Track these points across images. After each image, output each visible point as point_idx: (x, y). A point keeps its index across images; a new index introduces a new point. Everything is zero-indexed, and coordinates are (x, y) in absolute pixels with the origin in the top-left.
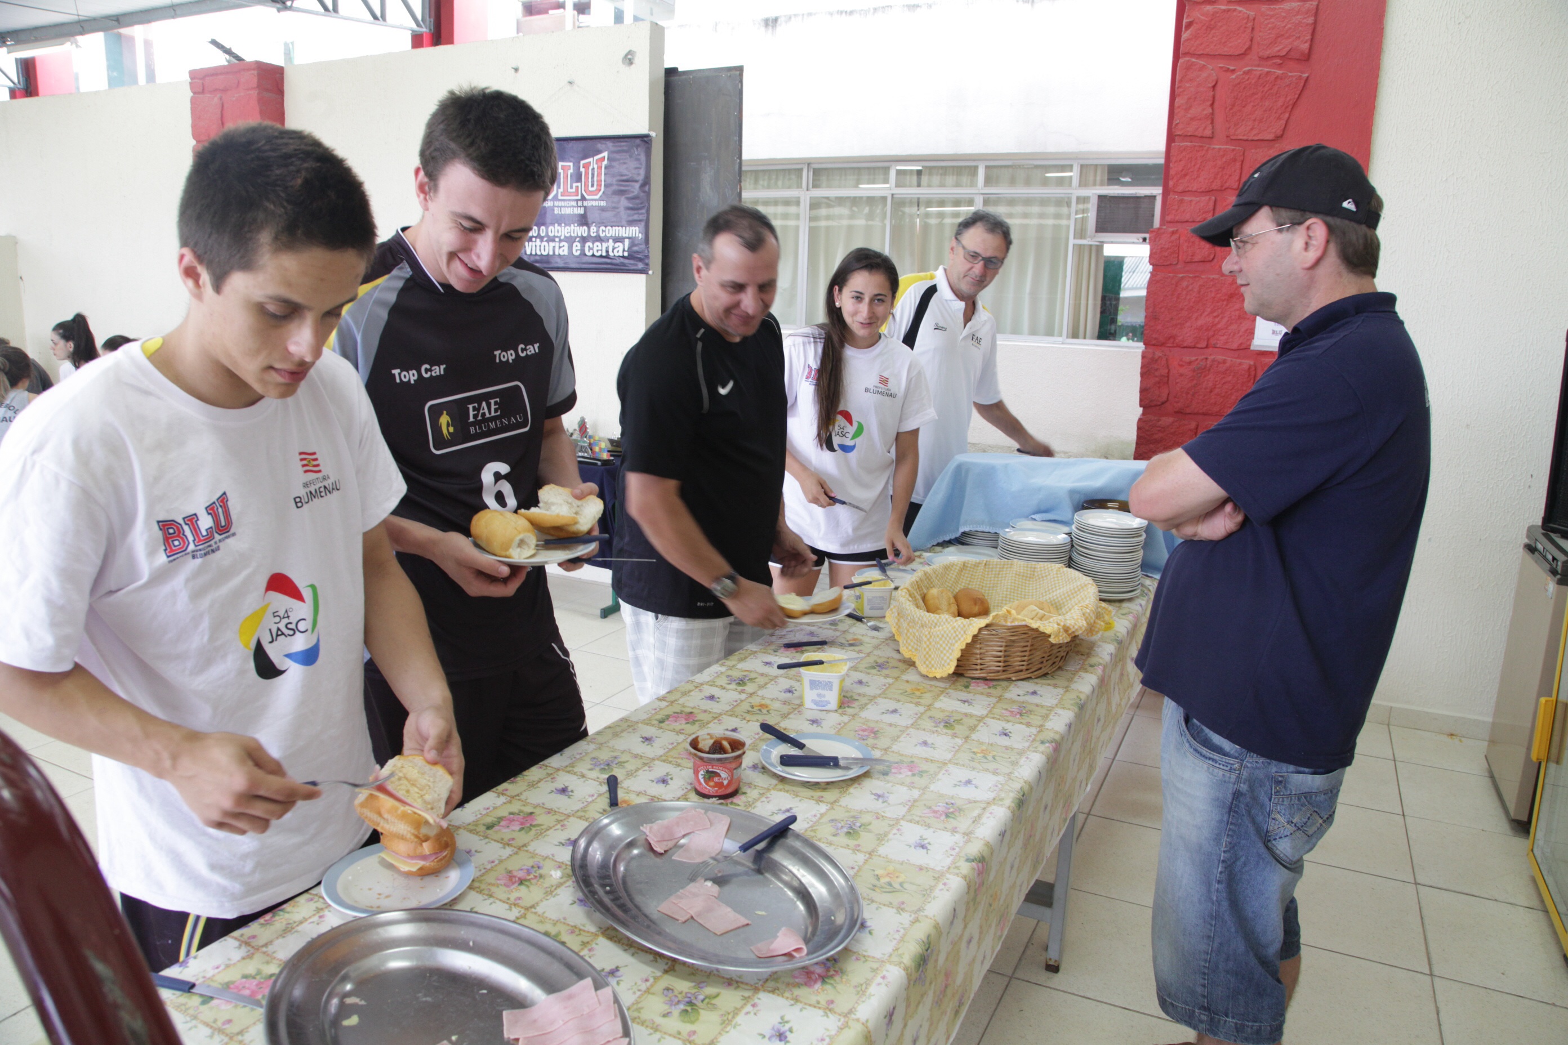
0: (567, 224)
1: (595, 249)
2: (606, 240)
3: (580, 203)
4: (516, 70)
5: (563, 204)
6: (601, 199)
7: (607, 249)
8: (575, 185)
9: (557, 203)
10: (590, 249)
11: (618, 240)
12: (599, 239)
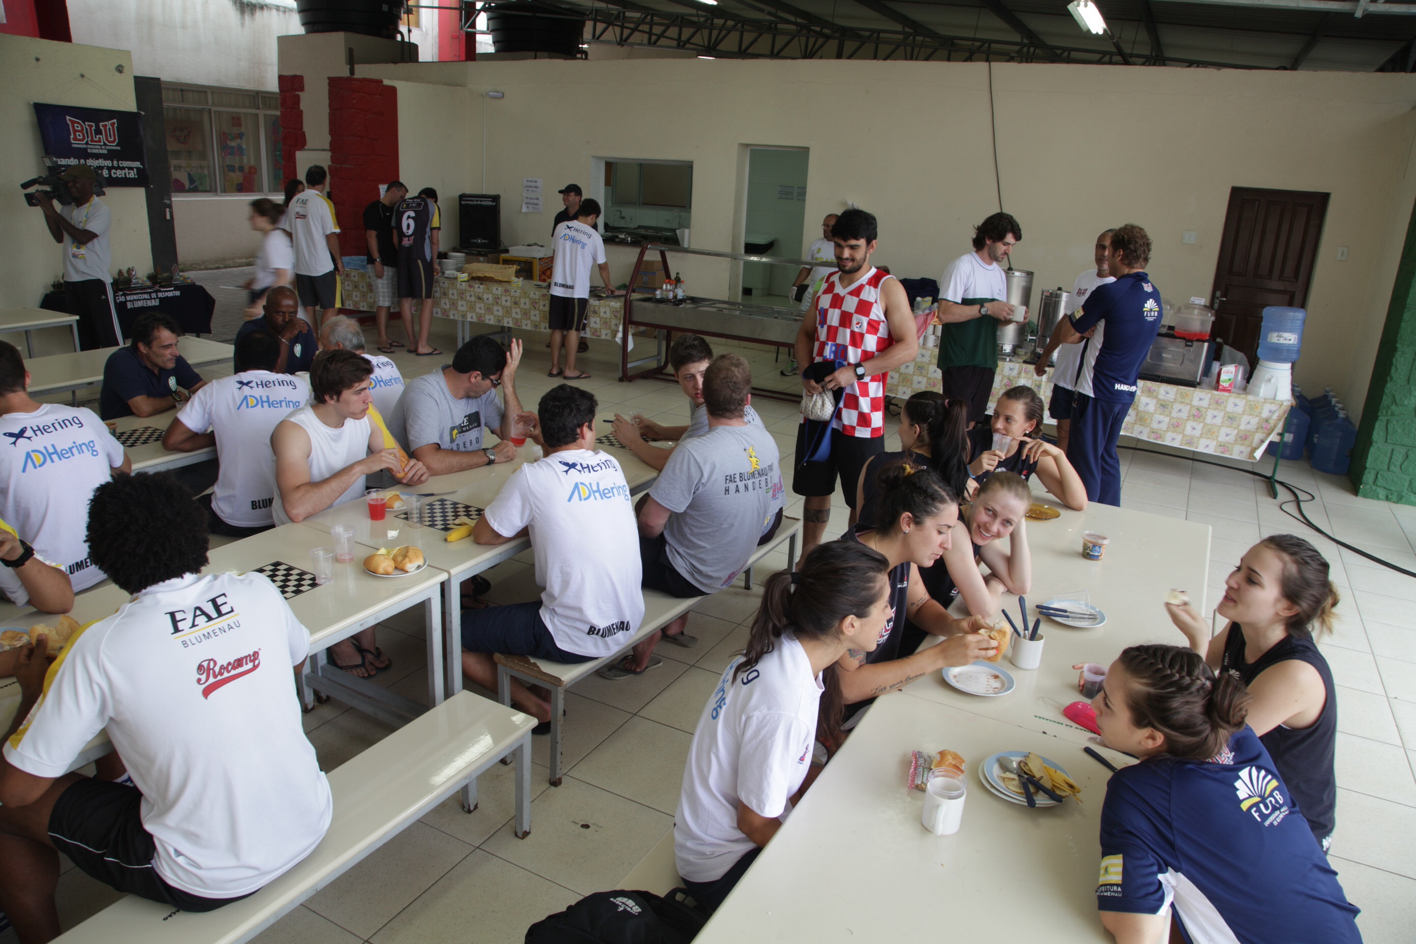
0: (97, 159)
1: (118, 173)
2: (123, 168)
3: (103, 147)
4: (38, 60)
5: (92, 147)
6: (117, 145)
7: (125, 174)
8: (98, 136)
9: (89, 146)
10: (115, 173)
11: (131, 168)
12: (119, 168)
